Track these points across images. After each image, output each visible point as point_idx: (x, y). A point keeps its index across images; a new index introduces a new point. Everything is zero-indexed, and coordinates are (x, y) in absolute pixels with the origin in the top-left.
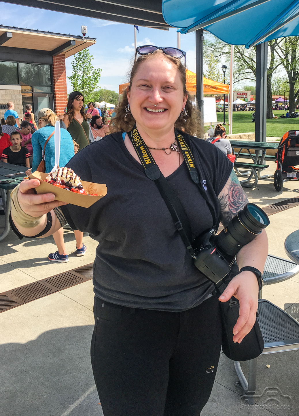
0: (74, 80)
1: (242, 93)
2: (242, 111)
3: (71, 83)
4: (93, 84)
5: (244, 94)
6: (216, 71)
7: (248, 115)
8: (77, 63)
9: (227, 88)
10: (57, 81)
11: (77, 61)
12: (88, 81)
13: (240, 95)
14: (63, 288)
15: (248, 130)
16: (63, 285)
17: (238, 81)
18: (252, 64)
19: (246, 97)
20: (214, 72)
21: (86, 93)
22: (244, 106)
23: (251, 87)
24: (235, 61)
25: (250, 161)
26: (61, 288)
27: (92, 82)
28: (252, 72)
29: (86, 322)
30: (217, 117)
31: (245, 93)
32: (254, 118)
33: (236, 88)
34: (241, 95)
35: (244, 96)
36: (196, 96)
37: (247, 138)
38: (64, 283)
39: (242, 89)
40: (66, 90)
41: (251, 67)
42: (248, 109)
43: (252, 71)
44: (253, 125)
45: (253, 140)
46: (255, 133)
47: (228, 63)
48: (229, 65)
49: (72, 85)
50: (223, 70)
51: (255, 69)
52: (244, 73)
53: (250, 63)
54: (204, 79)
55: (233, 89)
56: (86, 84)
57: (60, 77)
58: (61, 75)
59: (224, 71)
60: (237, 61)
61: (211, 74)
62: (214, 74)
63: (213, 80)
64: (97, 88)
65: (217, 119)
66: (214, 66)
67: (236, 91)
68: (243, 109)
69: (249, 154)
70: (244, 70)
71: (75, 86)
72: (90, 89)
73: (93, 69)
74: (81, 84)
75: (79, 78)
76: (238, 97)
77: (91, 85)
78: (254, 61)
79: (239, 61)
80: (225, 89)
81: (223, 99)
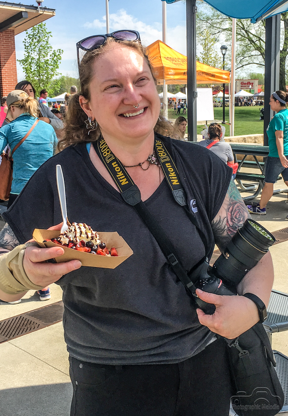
0: (27, 65)
1: (246, 83)
2: (247, 106)
3: (23, 68)
4: (52, 70)
5: (250, 84)
6: (213, 53)
7: (255, 112)
8: (31, 42)
9: (227, 76)
10: (4, 66)
11: (31, 39)
12: (45, 66)
13: (244, 85)
14: (14, 337)
15: (254, 131)
16: (14, 333)
17: (242, 66)
18: (260, 44)
19: (252, 87)
20: (211, 55)
21: (42, 81)
22: (250, 99)
23: (258, 74)
24: (237, 40)
25: (258, 172)
26: (11, 337)
27: (51, 67)
28: (260, 55)
29: (44, 380)
30: (214, 114)
31: (251, 82)
32: (262, 115)
33: (238, 76)
34: (246, 85)
35: (249, 86)
36: (186, 86)
37: (254, 141)
38: (15, 330)
39: (247, 77)
40: (17, 78)
41: (259, 49)
42: (254, 103)
43: (259, 53)
44: (262, 124)
45: (261, 144)
46: (263, 135)
47: (229, 43)
48: (230, 45)
49: (24, 71)
50: (222, 52)
51: (263, 51)
52: (249, 57)
53: (258, 43)
54: (197, 63)
55: (235, 77)
56: (42, 69)
57: (8, 60)
58: (9, 58)
59: (224, 53)
60: (241, 41)
61: (207, 57)
62: (210, 57)
63: (209, 65)
64: (57, 75)
65: (214, 116)
66: (210, 47)
67: (239, 80)
68: (248, 103)
69: (255, 162)
70: (249, 52)
71: (27, 72)
72: (48, 76)
73: (51, 50)
74: (36, 70)
75: (33, 61)
76: (242, 87)
77: (50, 71)
78: (262, 40)
79: (243, 40)
80: (224, 76)
81: (222, 90)
